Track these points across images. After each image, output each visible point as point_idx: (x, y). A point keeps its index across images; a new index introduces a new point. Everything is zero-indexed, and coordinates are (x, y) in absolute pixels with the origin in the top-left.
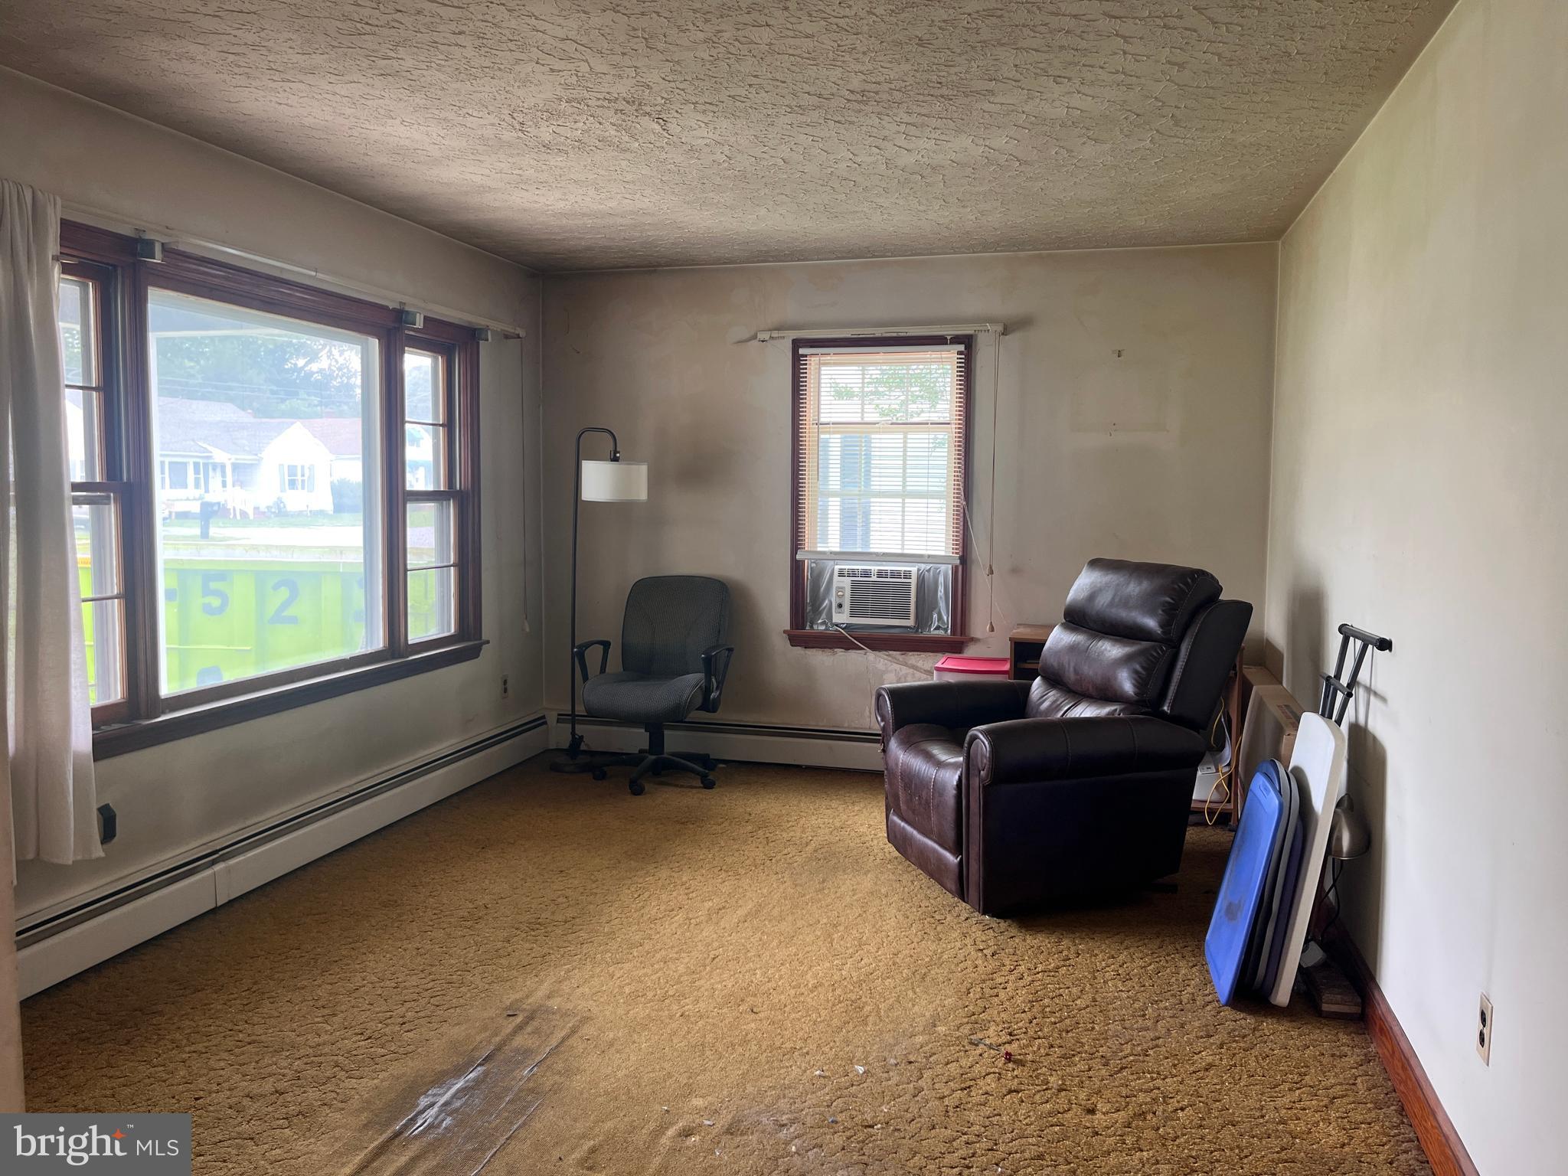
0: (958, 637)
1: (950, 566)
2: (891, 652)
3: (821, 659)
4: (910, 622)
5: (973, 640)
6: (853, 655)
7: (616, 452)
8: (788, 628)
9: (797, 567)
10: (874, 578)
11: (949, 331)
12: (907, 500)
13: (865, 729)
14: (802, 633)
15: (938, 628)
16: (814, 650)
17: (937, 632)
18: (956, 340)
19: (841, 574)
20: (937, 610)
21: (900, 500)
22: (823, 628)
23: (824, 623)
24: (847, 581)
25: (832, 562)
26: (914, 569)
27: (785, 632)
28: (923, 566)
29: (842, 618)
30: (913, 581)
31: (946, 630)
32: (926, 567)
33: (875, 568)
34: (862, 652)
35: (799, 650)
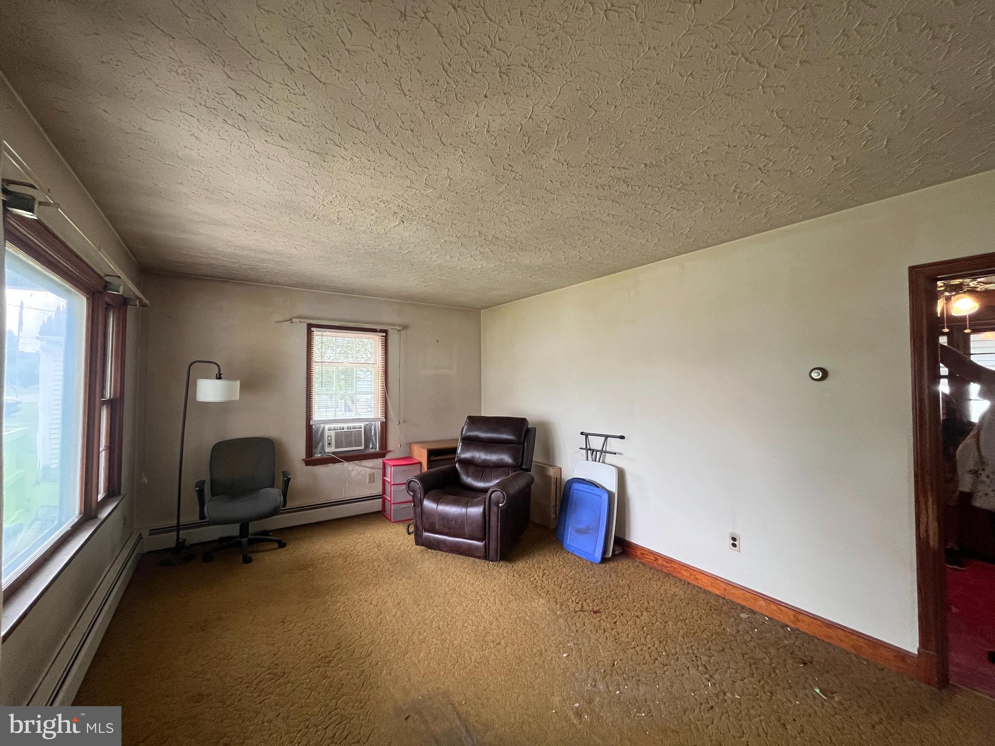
0: (384, 451)
1: (380, 422)
2: (355, 462)
3: (320, 470)
4: (362, 448)
5: (389, 451)
6: (338, 465)
7: (220, 374)
8: (304, 458)
9: (309, 428)
10: (345, 430)
11: (378, 328)
13: (343, 498)
14: (310, 461)
15: (372, 448)
16: (318, 466)
17: (372, 450)
18: (381, 331)
19: (329, 430)
20: (371, 441)
22: (319, 455)
23: (320, 453)
24: (333, 433)
25: (323, 425)
26: (362, 425)
27: (303, 460)
28: (365, 423)
29: (333, 449)
30: (363, 430)
31: (376, 449)
32: (368, 423)
33: (345, 425)
34: (342, 463)
35: (310, 467)
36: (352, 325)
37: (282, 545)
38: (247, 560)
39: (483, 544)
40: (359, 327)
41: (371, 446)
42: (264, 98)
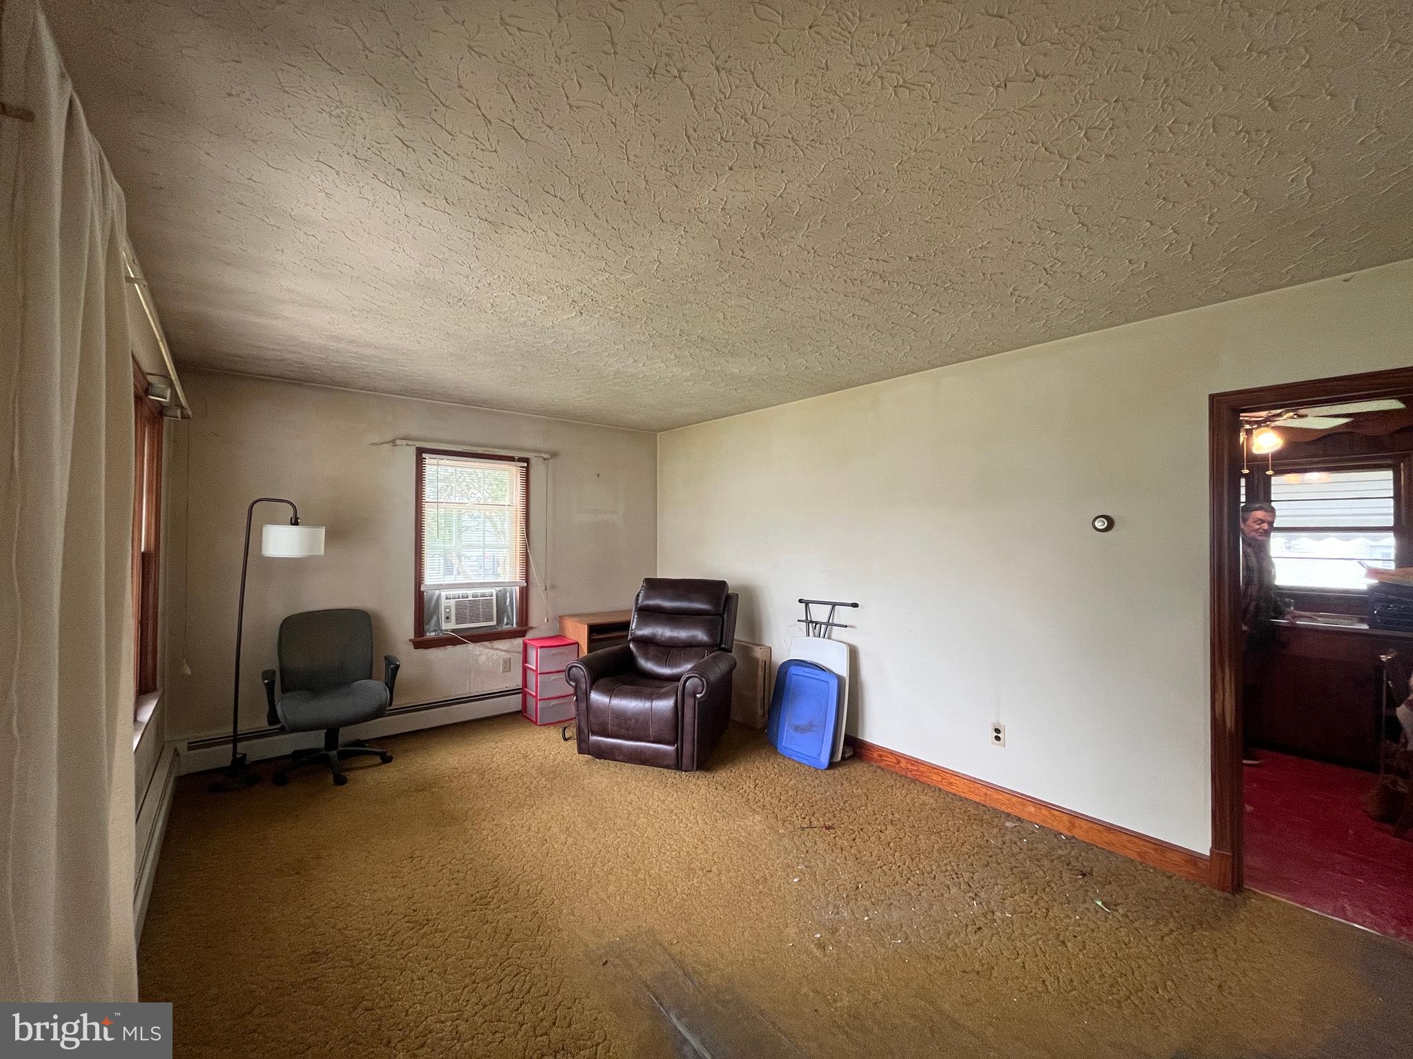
0: (524, 628)
1: (518, 588)
2: (483, 643)
3: (434, 654)
4: (494, 623)
5: (531, 628)
6: (459, 648)
7: (297, 519)
8: (412, 637)
9: (419, 596)
10: (470, 598)
11: (517, 455)
12: (486, 550)
13: (466, 694)
14: (421, 642)
15: (507, 624)
16: (432, 649)
17: (506, 627)
18: (521, 460)
19: (447, 598)
20: (506, 614)
21: (482, 550)
22: (434, 634)
23: (435, 631)
24: (452, 603)
25: (437, 592)
26: (494, 591)
27: (410, 640)
28: (497, 588)
29: (452, 625)
30: (494, 598)
31: (512, 625)
32: (501, 588)
33: (470, 592)
34: (466, 645)
35: (420, 651)
36: (480, 450)
37: (386, 759)
38: (340, 781)
39: (673, 748)
40: (491, 453)
41: (505, 620)
42: (440, 153)
